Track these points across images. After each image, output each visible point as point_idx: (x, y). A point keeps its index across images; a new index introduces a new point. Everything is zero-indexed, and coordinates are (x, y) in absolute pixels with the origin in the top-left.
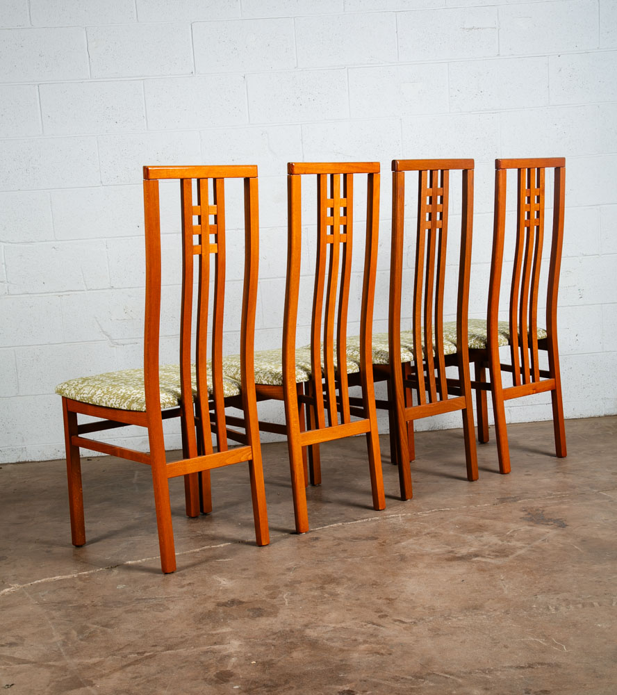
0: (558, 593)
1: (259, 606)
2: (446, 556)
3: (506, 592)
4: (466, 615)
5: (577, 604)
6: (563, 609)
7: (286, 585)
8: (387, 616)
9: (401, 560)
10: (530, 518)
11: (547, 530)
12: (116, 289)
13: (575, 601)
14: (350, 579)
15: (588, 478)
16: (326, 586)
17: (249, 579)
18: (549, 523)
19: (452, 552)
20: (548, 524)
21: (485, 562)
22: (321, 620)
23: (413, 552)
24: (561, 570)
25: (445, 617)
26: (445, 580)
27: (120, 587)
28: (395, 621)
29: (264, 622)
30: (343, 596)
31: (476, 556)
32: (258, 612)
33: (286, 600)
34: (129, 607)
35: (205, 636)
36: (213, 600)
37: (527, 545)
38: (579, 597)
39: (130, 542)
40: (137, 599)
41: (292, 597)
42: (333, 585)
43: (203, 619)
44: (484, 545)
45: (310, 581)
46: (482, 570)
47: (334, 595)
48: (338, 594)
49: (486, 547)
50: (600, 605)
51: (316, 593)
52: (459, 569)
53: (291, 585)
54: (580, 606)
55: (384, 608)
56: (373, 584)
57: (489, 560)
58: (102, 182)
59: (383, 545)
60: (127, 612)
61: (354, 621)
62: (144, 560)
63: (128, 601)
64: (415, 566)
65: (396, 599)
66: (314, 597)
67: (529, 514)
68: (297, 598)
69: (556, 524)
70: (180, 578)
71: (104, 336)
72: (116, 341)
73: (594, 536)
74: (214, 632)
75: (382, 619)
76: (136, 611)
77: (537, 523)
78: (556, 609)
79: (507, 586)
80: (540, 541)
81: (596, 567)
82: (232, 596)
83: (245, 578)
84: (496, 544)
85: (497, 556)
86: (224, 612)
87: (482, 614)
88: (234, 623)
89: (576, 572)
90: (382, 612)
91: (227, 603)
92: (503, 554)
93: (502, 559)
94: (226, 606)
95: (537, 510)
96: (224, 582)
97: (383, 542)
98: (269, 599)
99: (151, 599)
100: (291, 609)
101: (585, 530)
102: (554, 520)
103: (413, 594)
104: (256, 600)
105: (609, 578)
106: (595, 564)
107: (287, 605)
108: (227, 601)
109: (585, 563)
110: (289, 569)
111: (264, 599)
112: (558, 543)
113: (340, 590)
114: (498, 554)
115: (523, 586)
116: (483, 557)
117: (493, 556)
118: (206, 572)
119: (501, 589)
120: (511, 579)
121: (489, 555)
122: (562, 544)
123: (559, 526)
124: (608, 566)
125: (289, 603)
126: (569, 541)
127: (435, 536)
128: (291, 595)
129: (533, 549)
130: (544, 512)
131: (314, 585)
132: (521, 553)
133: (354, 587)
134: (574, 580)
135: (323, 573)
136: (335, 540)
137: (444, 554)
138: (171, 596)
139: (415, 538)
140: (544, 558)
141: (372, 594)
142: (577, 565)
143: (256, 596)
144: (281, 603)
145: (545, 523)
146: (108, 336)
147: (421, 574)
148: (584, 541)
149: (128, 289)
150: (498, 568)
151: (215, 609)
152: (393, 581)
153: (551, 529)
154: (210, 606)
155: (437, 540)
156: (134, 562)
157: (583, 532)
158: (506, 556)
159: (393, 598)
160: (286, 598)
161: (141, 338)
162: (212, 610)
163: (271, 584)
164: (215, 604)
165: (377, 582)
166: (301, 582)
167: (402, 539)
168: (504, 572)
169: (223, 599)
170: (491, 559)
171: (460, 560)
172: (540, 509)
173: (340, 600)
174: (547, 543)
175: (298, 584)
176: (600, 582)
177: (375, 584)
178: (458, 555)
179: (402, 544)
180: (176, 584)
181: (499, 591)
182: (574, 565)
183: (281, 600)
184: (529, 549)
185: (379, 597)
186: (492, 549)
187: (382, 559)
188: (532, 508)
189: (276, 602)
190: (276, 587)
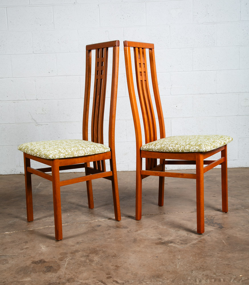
0: (204, 271)
1: (52, 265)
2: (156, 242)
3: (178, 267)
4: (151, 281)
5: (212, 279)
6: (203, 282)
7: (72, 253)
8: (111, 277)
9: (133, 242)
10: (207, 221)
11: (212, 230)
12: (39, 100)
13: (211, 277)
14: (104, 252)
15: (242, 200)
16: (90, 255)
17: (56, 247)
18: (215, 225)
19: (160, 239)
20: (214, 226)
21: (174, 247)
22: (77, 277)
23: (141, 238)
24: (211, 256)
25: (140, 281)
26: (150, 256)
28: (114, 281)
29: (51, 276)
30: (95, 262)
31: (171, 242)
32: (50, 269)
33: (67, 262)
35: (15, 283)
36: (32, 259)
37: (199, 238)
38: (215, 274)
39: (14, 221)
41: (71, 261)
42: (94, 255)
43: (21, 271)
44: (178, 236)
45: (85, 251)
46: (170, 252)
47: (91, 261)
48: (94, 261)
49: (178, 237)
50: (224, 281)
51: (83, 259)
52: (160, 250)
53: (74, 253)
54: (213, 280)
55: (112, 272)
56: (113, 256)
57: (176, 246)
59: (129, 232)
61: (93, 279)
62: (14, 232)
64: (139, 246)
65: (121, 266)
66: (81, 261)
67: (207, 219)
68: (72, 261)
69: (218, 226)
70: (24, 244)
71: (33, 121)
73: (235, 235)
74: (21, 280)
75: (108, 279)
77: (208, 225)
78: (200, 281)
79: (179, 263)
80: (207, 235)
81: (230, 255)
82: (42, 257)
83: (54, 247)
84: (184, 236)
85: (182, 243)
86: (33, 267)
87: (160, 281)
88: (34, 275)
89: (218, 257)
90: (110, 274)
91: (37, 262)
92: (185, 243)
93: (183, 246)
94: (36, 264)
95: (212, 217)
96: (43, 248)
97: (130, 230)
98: (59, 261)
99: (3, 256)
100: (67, 268)
101: (231, 231)
102: (218, 224)
103: (130, 264)
104: (52, 261)
105: (234, 263)
106: (230, 253)
107: (66, 265)
108: (38, 260)
109: (225, 252)
110: (78, 243)
111: (56, 260)
112: (215, 238)
113: (96, 258)
114: (182, 242)
115: (188, 264)
116: (175, 243)
117: (180, 243)
118: (38, 242)
119: (176, 265)
120: (184, 259)
121: (178, 242)
122: (217, 238)
123: (219, 228)
124: (236, 255)
125: (67, 265)
126: (221, 237)
127: (156, 229)
128: (71, 259)
129: (201, 240)
130: (214, 219)
131: (85, 254)
132: (195, 243)
133: (103, 257)
134: (216, 262)
135: (93, 247)
136: (108, 227)
137: (156, 240)
138: (14, 255)
139: (146, 229)
140: (205, 246)
141: (110, 262)
142: (220, 253)
143: (54, 258)
144: (64, 264)
145: (213, 225)
146: (35, 121)
147: (140, 251)
148: (228, 237)
149: (44, 100)
150: (179, 251)
151: (30, 265)
152: (124, 255)
153: (215, 229)
154: (29, 263)
155: (156, 231)
156: (9, 233)
157: (230, 232)
158: (186, 244)
159: (120, 266)
160: (68, 261)
161: (49, 122)
162: (28, 266)
163: (65, 251)
164: (31, 262)
165: (116, 255)
166: (79, 251)
167: (139, 229)
168: (181, 254)
169: (37, 259)
170: (179, 245)
171: (163, 244)
172: (213, 216)
173: (93, 264)
174: (209, 238)
175: (77, 252)
176: (229, 265)
177: (115, 256)
178: (162, 241)
179: (139, 232)
180: (20, 247)
181: (174, 266)
182: (219, 252)
183: (64, 262)
184: (199, 240)
185: (113, 264)
186: (181, 239)
187: (125, 240)
188: (209, 216)
189: (62, 263)
190: (66, 253)
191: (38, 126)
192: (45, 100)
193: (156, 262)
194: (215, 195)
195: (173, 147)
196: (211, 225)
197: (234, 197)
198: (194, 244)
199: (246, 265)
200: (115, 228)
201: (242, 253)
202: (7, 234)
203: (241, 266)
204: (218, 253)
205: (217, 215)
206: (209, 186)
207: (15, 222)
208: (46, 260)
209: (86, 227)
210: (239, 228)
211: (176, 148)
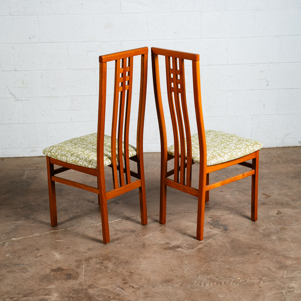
0: (209, 275)
1: (70, 272)
2: (165, 247)
3: (185, 272)
4: (163, 286)
5: (214, 282)
6: (207, 285)
7: (86, 260)
8: (127, 283)
9: (143, 248)
10: (213, 223)
11: (217, 232)
12: (18, 71)
13: (214, 280)
14: (116, 258)
16: (104, 262)
17: (69, 254)
18: (220, 227)
19: (168, 243)
20: (219, 228)
21: (182, 252)
22: (97, 283)
23: (150, 243)
24: (215, 260)
25: (153, 286)
26: (160, 262)
27: (7, 255)
28: (130, 286)
29: (71, 283)
30: (110, 268)
31: (179, 247)
32: (69, 276)
33: (84, 269)
34: (10, 269)
35: (42, 290)
36: (50, 267)
37: (204, 242)
38: (217, 278)
40: (15, 264)
41: (87, 268)
42: (107, 262)
43: (43, 279)
44: (184, 240)
45: (98, 258)
46: (178, 257)
47: (107, 268)
49: (185, 242)
50: (225, 284)
51: (98, 266)
52: (169, 255)
53: (88, 260)
54: (216, 283)
55: (127, 278)
57: (183, 250)
58: (10, 14)
59: (137, 237)
60: (9, 272)
61: (112, 285)
62: (21, 238)
63: (10, 265)
64: (148, 252)
66: (97, 268)
67: (213, 220)
68: (89, 268)
69: (223, 228)
70: (36, 251)
71: (11, 95)
72: (18, 98)
73: (238, 238)
74: (47, 288)
75: (125, 285)
76: (13, 272)
77: (214, 227)
78: (204, 285)
79: (187, 268)
80: (212, 239)
81: (231, 259)
82: (59, 265)
83: (67, 254)
85: (188, 248)
86: (54, 275)
87: (170, 285)
88: (57, 283)
89: (221, 262)
90: (126, 280)
91: (56, 269)
92: (192, 247)
93: (190, 250)
94: (55, 271)
95: (218, 218)
96: (57, 256)
97: (137, 234)
98: (76, 268)
99: (21, 264)
100: (85, 275)
101: (235, 233)
102: (223, 225)
103: (142, 270)
104: (70, 269)
105: (235, 267)
106: (232, 257)
107: (83, 273)
108: (56, 268)
109: (228, 256)
110: (89, 249)
111: (73, 268)
112: (220, 241)
113: (110, 265)
114: (189, 247)
115: (194, 269)
116: (182, 248)
117: (186, 248)
118: (49, 249)
119: (184, 270)
120: (190, 264)
121: (185, 247)
122: (222, 242)
123: (224, 230)
124: (237, 259)
125: (84, 272)
126: (225, 240)
127: (163, 232)
128: (86, 266)
129: (207, 244)
130: (220, 219)
131: (98, 261)
132: (200, 247)
133: (117, 264)
134: (219, 267)
135: (104, 253)
136: (115, 231)
137: (164, 245)
138: (31, 263)
139: (153, 233)
140: (210, 251)
141: (124, 269)
142: (223, 257)
143: (70, 266)
144: (81, 271)
145: (218, 227)
146: (13, 95)
147: (150, 257)
148: (232, 241)
149: (24, 71)
150: (186, 257)
151: (50, 273)
152: (136, 261)
153: (220, 231)
154: (48, 271)
155: (163, 235)
156: (16, 239)
157: (234, 235)
158: (193, 248)
159: (133, 272)
160: (84, 268)
161: (31, 97)
162: (48, 273)
163: (79, 258)
164: (50, 270)
165: (128, 261)
166: (93, 258)
167: (147, 233)
168: (188, 259)
169: (55, 267)
170: (186, 250)
171: (170, 249)
172: (219, 217)
173: (109, 271)
174: (214, 241)
175: (91, 259)
176: (230, 269)
177: (127, 262)
178: (171, 246)
179: (146, 236)
180: (34, 255)
181: (182, 271)
182: (222, 257)
183: (81, 270)
184: (205, 244)
185: (126, 271)
186: (187, 243)
187: (134, 246)
188: (215, 216)
189: (79, 270)
190: (81, 261)
191: (17, 102)
193: (166, 268)
194: (222, 190)
196: (217, 228)
197: (242, 192)
198: (200, 249)
199: (245, 269)
200: (122, 232)
201: (243, 257)
202: (15, 240)
203: (240, 270)
204: (221, 258)
205: (223, 215)
206: (217, 177)
207: (17, 226)
208: (64, 268)
209: (94, 231)
210: (243, 231)
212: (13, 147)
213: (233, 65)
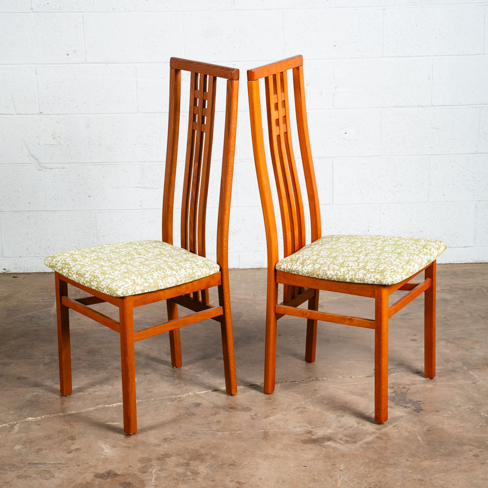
1: (129, 480)
2: (303, 438)
7: (159, 459)
9: (263, 439)
10: (394, 397)
11: (402, 414)
12: (44, 114)
14: (213, 457)
15: (467, 350)
16: (191, 462)
17: (129, 447)
18: (408, 405)
19: (310, 432)
20: (406, 407)
21: (334, 448)
23: (276, 430)
24: (395, 464)
26: (293, 465)
27: (17, 447)
30: (202, 475)
31: (329, 439)
32: (128, 487)
33: (154, 475)
34: (21, 472)
36: (93, 470)
37: (377, 431)
39: (34, 394)
40: (29, 463)
41: (160, 473)
42: (197, 462)
44: (341, 427)
45: (180, 455)
46: (328, 457)
47: (195, 473)
48: (199, 473)
49: (341, 430)
51: (180, 470)
52: (310, 453)
53: (162, 458)
56: (231, 465)
57: (338, 446)
58: (32, 9)
59: (254, 419)
60: (18, 477)
62: (43, 416)
63: (22, 465)
64: (273, 447)
65: (245, 483)
66: (178, 474)
67: (395, 392)
68: (163, 474)
69: (413, 407)
70: (70, 441)
71: (32, 159)
72: (44, 165)
73: (440, 426)
76: (25, 477)
77: (396, 405)
79: (342, 478)
80: (391, 426)
81: (426, 464)
82: (110, 467)
83: (125, 447)
84: (351, 427)
85: (347, 441)
86: (99, 484)
89: (407, 467)
91: (104, 474)
92: (353, 440)
93: (350, 446)
94: (102, 478)
95: (404, 388)
96: (106, 450)
97: (255, 415)
98: (140, 473)
99: (41, 464)
100: (156, 486)
101: (436, 417)
102: (414, 402)
103: (261, 479)
104: (129, 474)
105: (432, 477)
106: (426, 459)
107: (153, 481)
108: (104, 472)
109: (419, 458)
110: (165, 439)
111: (136, 472)
112: (406, 431)
113: (202, 469)
114: (348, 439)
115: (355, 479)
116: (335, 441)
117: (343, 441)
118: (93, 437)
119: (336, 481)
120: (349, 470)
121: (341, 439)
122: (409, 432)
123: (415, 410)
124: (437, 463)
125: (155, 480)
126: (415, 429)
127: (302, 412)
128: (160, 470)
129: (381, 435)
130: (409, 391)
131: (181, 461)
132: (369, 440)
133: (215, 467)
134: (402, 476)
135: (193, 448)
136: (214, 408)
137: (303, 434)
138: (59, 462)
139: (284, 413)
140: (386, 447)
141: (227, 475)
142: (411, 459)
143: (130, 468)
144: (149, 478)
145: (404, 405)
146: (36, 159)
147: (275, 457)
148: (429, 430)
149: (56, 116)
150: (342, 457)
151: (93, 480)
152: (249, 463)
153: (407, 413)
154: (89, 477)
155: (302, 417)
156: (34, 418)
157: (433, 419)
158: (355, 442)
159: (243, 482)
160: (155, 473)
161: (68, 163)
162: (89, 481)
163: (146, 455)
164: (93, 474)
165: (235, 462)
166: (172, 456)
167: (272, 413)
168: (345, 461)
169: (102, 470)
170: (341, 444)
171: (314, 443)
172: (407, 387)
173: (199, 480)
174: (396, 430)
175: (169, 457)
176: (423, 481)
177: (233, 464)
178: (314, 437)
179: (271, 418)
180: (65, 448)
181: (334, 483)
182: (409, 458)
183: (150, 476)
184: (378, 435)
185: (231, 479)
186: (346, 432)
187: (247, 435)
188: (400, 384)
189: (145, 477)
190: (149, 460)
191: (42, 172)
192: (58, 114)
193: (304, 476)
194: (415, 338)
195: (335, 272)
196: (402, 406)
197: (452, 342)
198: (368, 443)
199: (450, 482)
200: (228, 411)
201: (447, 461)
202: (32, 421)
203: (441, 482)
204: (407, 460)
205: (414, 384)
206: (406, 314)
207: (37, 395)
208: (119, 472)
209: (175, 408)
210: (450, 412)
211: (341, 274)
212: (35, 254)
213: (442, 107)
